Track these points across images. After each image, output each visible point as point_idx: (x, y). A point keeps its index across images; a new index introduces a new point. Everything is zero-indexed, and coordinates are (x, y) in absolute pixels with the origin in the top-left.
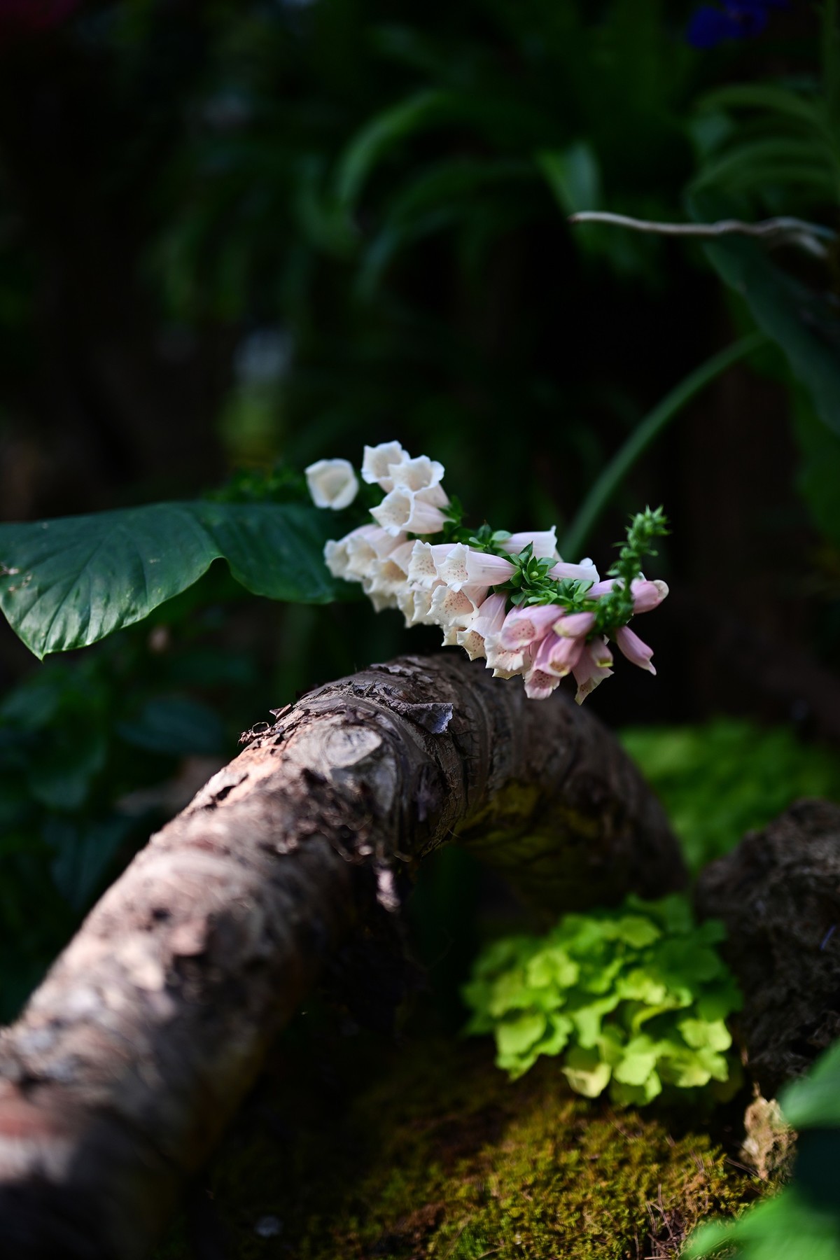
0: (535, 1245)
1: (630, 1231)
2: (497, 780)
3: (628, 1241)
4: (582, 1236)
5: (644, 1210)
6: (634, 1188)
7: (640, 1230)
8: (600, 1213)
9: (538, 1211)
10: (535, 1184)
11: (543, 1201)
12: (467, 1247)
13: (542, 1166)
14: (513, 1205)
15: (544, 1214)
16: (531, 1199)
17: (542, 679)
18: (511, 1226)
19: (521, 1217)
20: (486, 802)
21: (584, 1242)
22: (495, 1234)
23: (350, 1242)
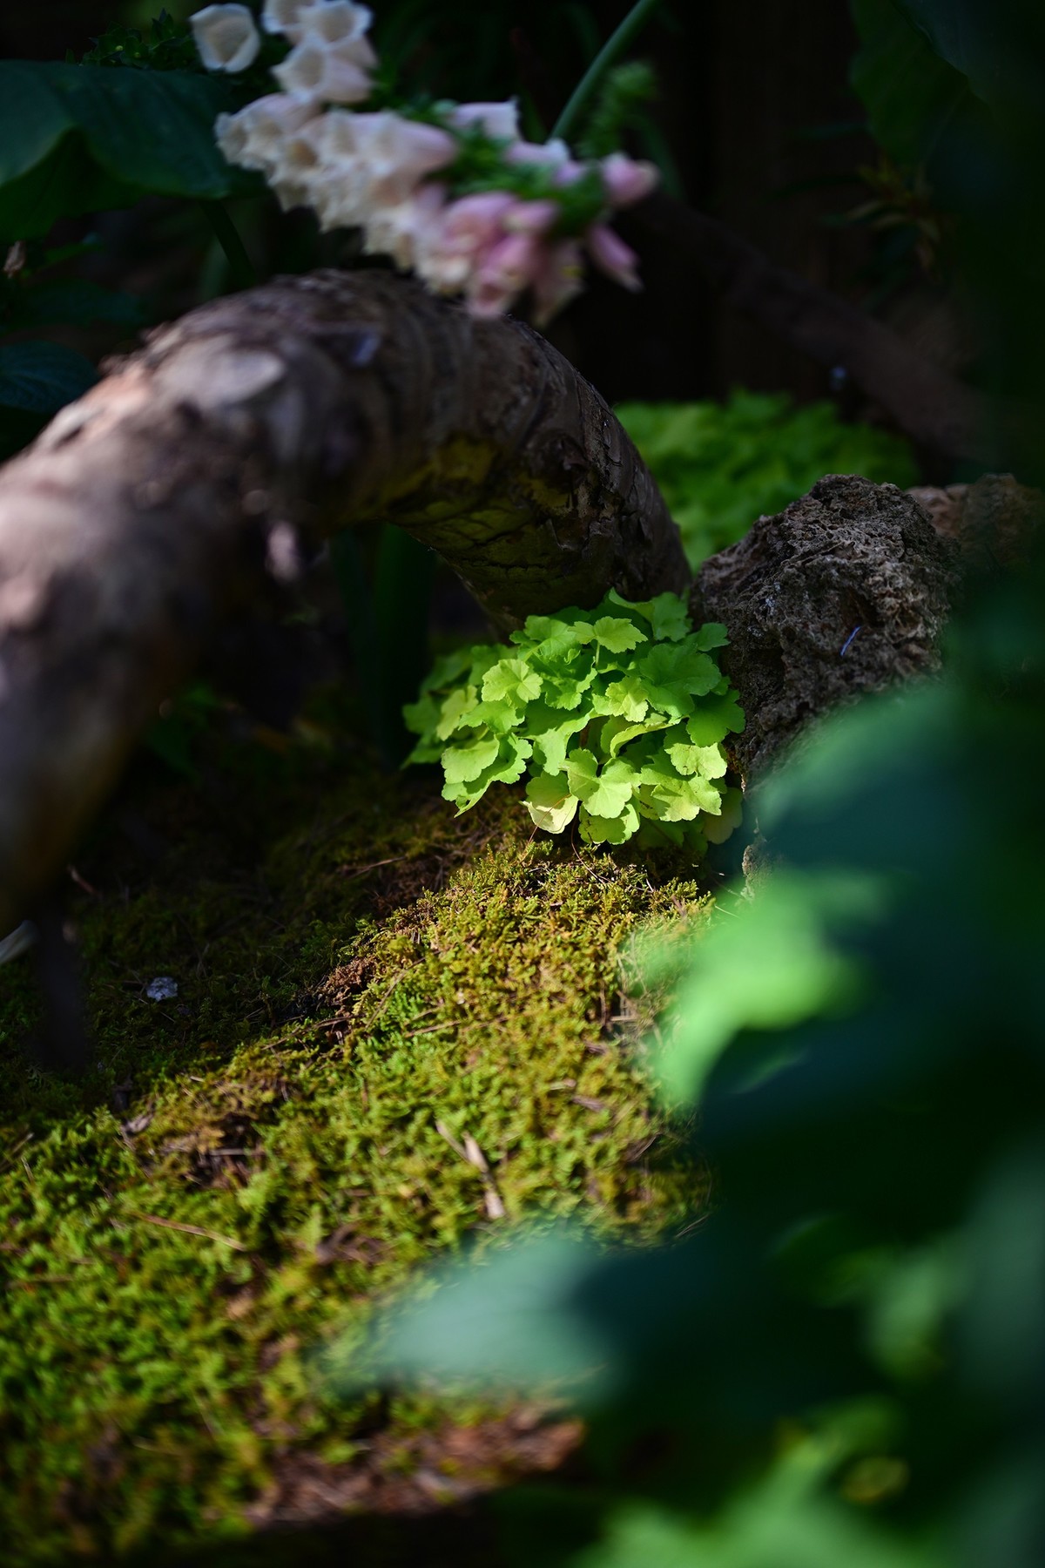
0: (480, 1004)
1: (596, 988)
2: (437, 432)
3: (593, 999)
4: (538, 993)
5: (613, 964)
6: (603, 939)
7: (607, 986)
8: (560, 967)
9: (485, 966)
10: (482, 934)
11: (491, 953)
12: (400, 1007)
13: (491, 914)
14: (455, 959)
15: (492, 969)
16: (477, 952)
17: (491, 292)
18: (452, 983)
19: (464, 973)
20: (424, 462)
21: (540, 1000)
22: (433, 992)
23: (260, 1004)
